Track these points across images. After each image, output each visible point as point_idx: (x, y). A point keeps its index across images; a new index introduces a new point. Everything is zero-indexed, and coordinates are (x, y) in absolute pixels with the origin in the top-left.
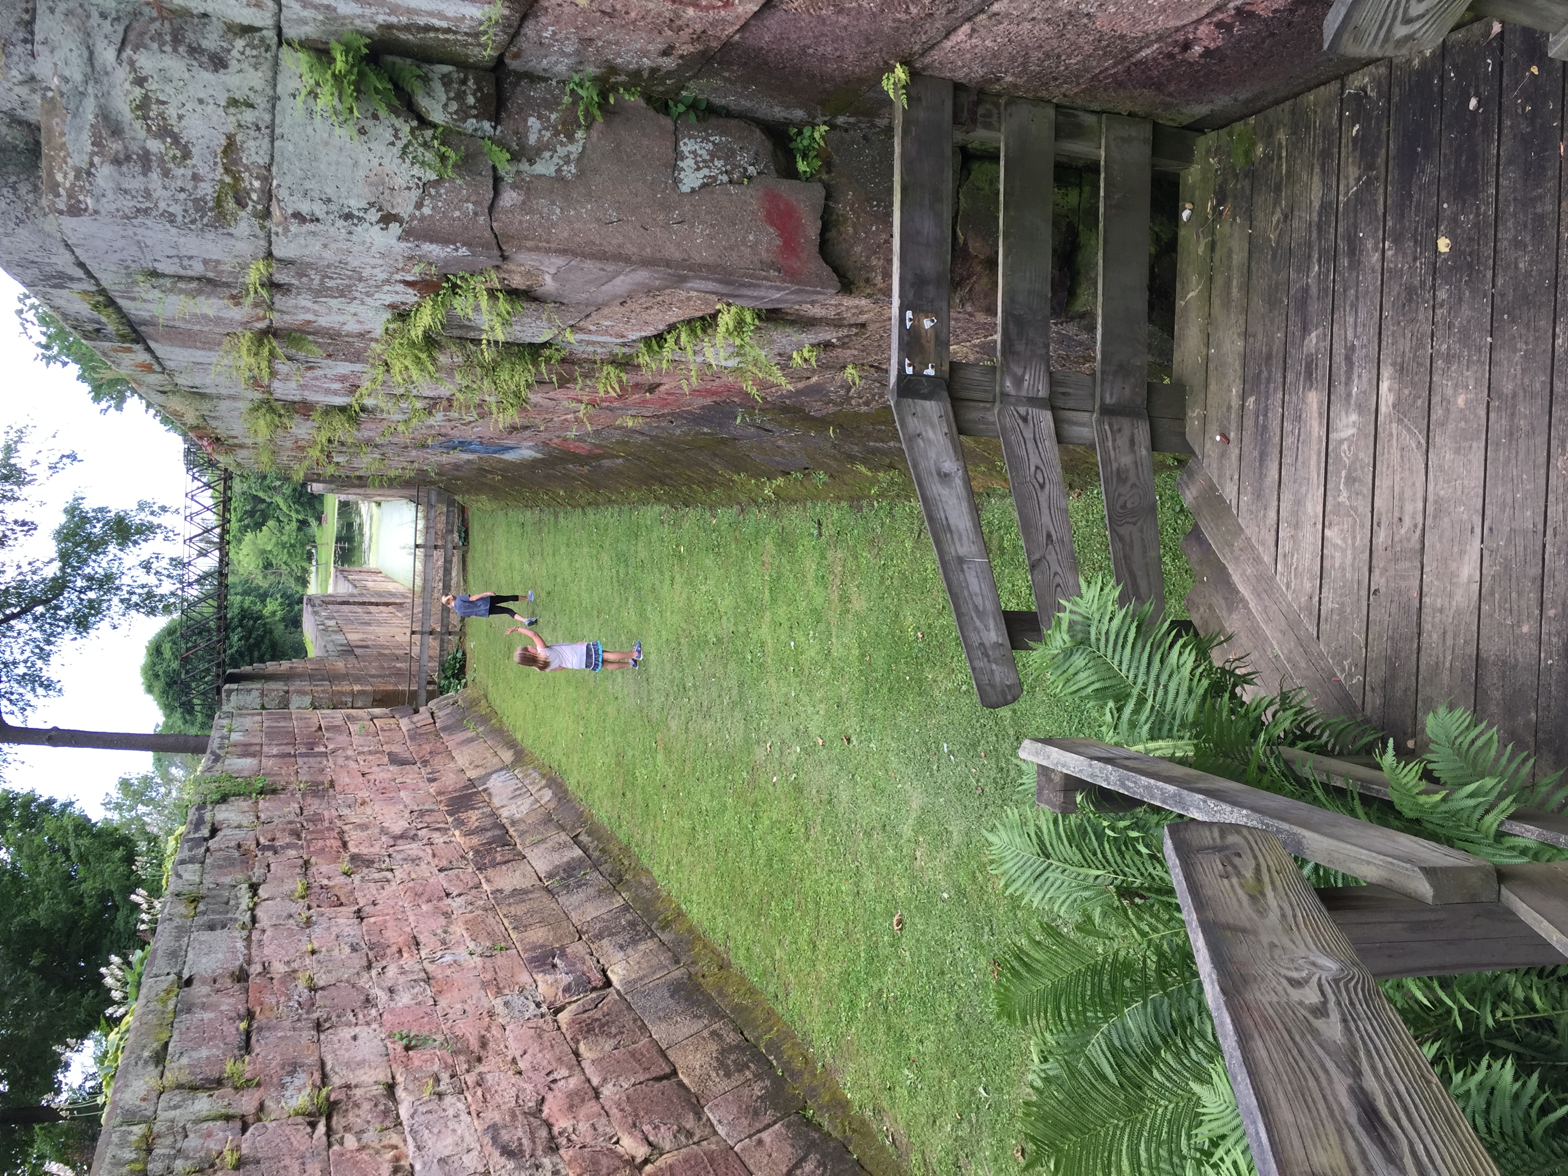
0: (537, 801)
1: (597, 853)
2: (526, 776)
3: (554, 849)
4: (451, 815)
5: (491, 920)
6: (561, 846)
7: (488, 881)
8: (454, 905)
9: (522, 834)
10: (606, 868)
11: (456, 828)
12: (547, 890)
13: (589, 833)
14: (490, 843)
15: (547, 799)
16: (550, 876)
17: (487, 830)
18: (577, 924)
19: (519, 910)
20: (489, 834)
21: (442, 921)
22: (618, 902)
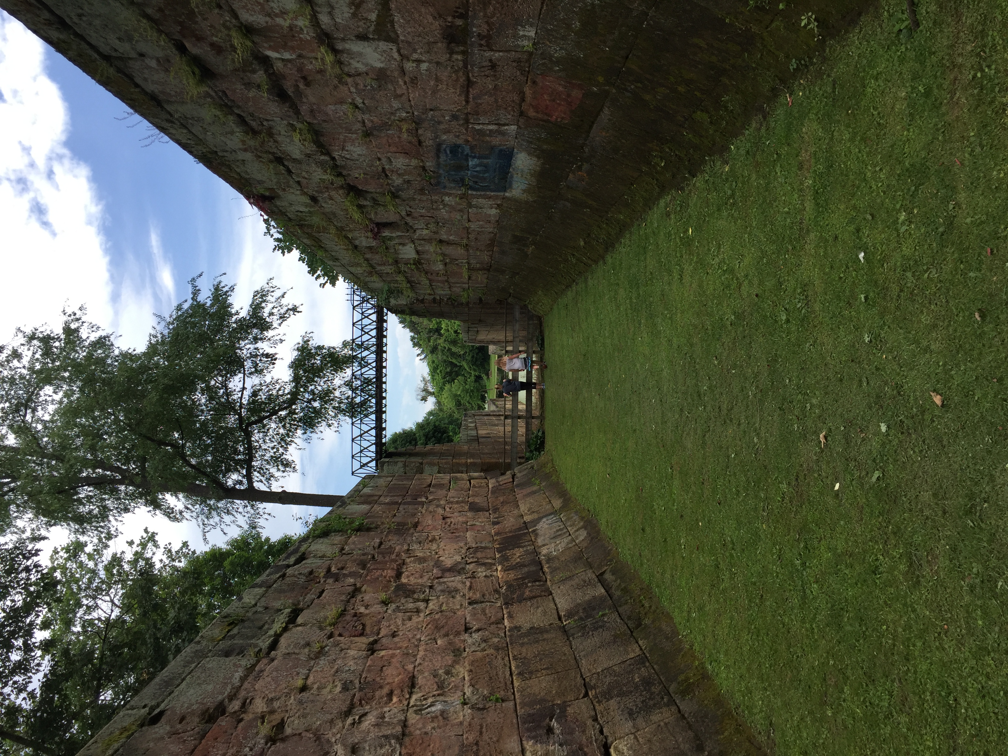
0: (573, 540)
1: (618, 593)
2: (568, 519)
3: (579, 587)
4: (499, 552)
5: (499, 662)
6: (587, 584)
7: (510, 616)
8: (470, 641)
9: (554, 570)
10: (625, 609)
11: (500, 563)
12: (564, 630)
13: (613, 573)
14: (523, 579)
15: (581, 538)
16: (570, 615)
17: (525, 566)
18: (587, 675)
19: (529, 651)
20: (526, 569)
21: (449, 659)
22: (634, 652)
